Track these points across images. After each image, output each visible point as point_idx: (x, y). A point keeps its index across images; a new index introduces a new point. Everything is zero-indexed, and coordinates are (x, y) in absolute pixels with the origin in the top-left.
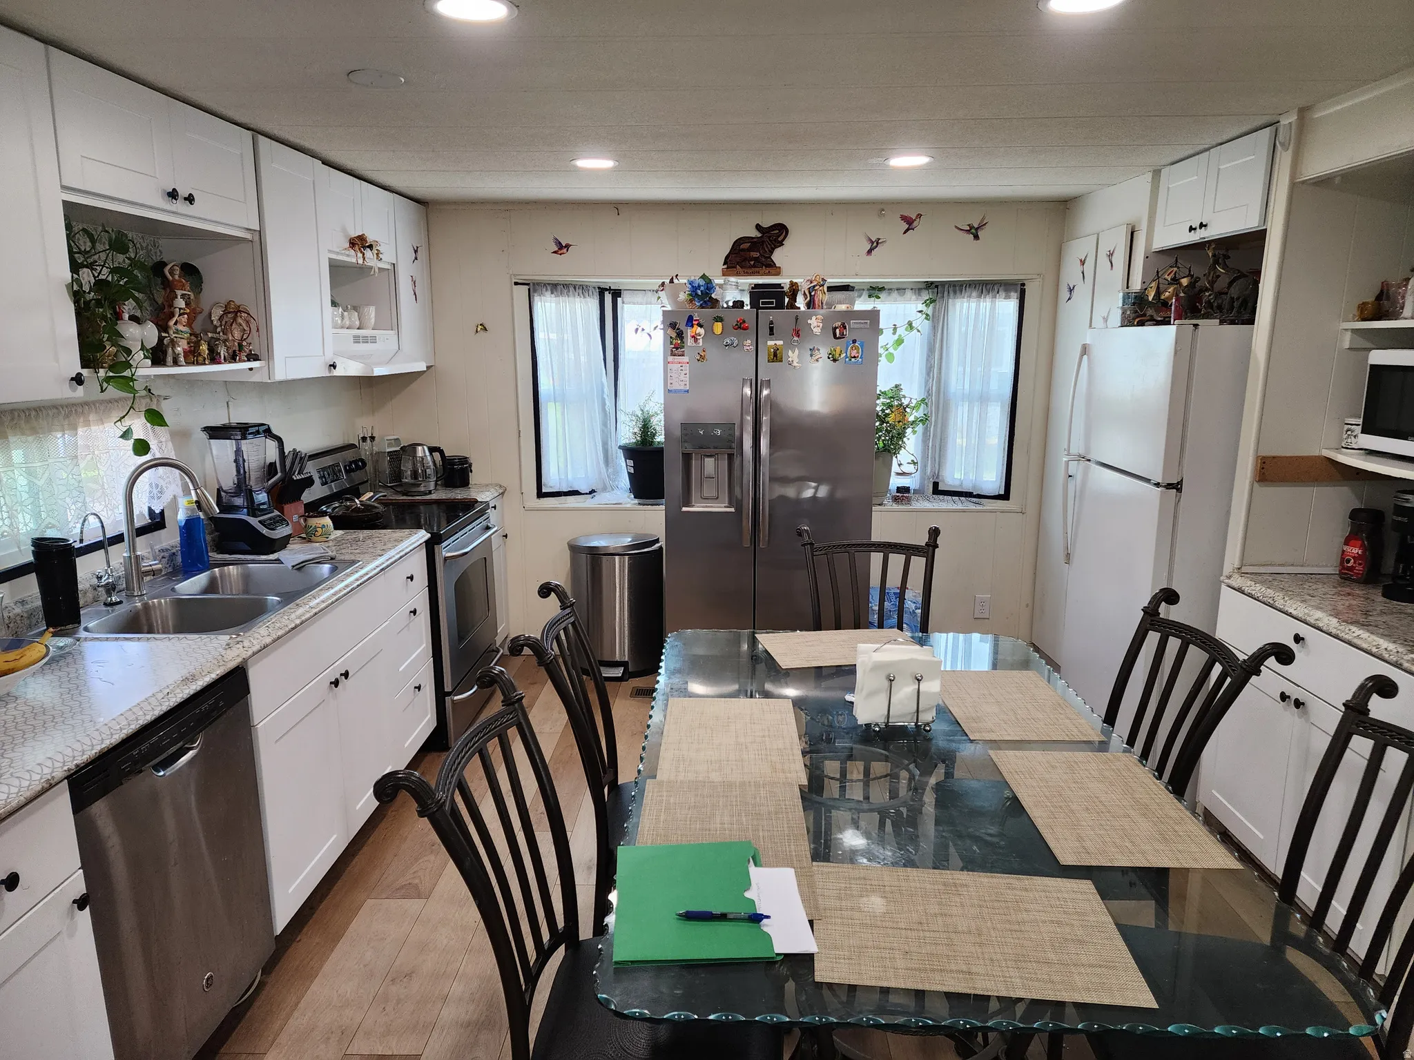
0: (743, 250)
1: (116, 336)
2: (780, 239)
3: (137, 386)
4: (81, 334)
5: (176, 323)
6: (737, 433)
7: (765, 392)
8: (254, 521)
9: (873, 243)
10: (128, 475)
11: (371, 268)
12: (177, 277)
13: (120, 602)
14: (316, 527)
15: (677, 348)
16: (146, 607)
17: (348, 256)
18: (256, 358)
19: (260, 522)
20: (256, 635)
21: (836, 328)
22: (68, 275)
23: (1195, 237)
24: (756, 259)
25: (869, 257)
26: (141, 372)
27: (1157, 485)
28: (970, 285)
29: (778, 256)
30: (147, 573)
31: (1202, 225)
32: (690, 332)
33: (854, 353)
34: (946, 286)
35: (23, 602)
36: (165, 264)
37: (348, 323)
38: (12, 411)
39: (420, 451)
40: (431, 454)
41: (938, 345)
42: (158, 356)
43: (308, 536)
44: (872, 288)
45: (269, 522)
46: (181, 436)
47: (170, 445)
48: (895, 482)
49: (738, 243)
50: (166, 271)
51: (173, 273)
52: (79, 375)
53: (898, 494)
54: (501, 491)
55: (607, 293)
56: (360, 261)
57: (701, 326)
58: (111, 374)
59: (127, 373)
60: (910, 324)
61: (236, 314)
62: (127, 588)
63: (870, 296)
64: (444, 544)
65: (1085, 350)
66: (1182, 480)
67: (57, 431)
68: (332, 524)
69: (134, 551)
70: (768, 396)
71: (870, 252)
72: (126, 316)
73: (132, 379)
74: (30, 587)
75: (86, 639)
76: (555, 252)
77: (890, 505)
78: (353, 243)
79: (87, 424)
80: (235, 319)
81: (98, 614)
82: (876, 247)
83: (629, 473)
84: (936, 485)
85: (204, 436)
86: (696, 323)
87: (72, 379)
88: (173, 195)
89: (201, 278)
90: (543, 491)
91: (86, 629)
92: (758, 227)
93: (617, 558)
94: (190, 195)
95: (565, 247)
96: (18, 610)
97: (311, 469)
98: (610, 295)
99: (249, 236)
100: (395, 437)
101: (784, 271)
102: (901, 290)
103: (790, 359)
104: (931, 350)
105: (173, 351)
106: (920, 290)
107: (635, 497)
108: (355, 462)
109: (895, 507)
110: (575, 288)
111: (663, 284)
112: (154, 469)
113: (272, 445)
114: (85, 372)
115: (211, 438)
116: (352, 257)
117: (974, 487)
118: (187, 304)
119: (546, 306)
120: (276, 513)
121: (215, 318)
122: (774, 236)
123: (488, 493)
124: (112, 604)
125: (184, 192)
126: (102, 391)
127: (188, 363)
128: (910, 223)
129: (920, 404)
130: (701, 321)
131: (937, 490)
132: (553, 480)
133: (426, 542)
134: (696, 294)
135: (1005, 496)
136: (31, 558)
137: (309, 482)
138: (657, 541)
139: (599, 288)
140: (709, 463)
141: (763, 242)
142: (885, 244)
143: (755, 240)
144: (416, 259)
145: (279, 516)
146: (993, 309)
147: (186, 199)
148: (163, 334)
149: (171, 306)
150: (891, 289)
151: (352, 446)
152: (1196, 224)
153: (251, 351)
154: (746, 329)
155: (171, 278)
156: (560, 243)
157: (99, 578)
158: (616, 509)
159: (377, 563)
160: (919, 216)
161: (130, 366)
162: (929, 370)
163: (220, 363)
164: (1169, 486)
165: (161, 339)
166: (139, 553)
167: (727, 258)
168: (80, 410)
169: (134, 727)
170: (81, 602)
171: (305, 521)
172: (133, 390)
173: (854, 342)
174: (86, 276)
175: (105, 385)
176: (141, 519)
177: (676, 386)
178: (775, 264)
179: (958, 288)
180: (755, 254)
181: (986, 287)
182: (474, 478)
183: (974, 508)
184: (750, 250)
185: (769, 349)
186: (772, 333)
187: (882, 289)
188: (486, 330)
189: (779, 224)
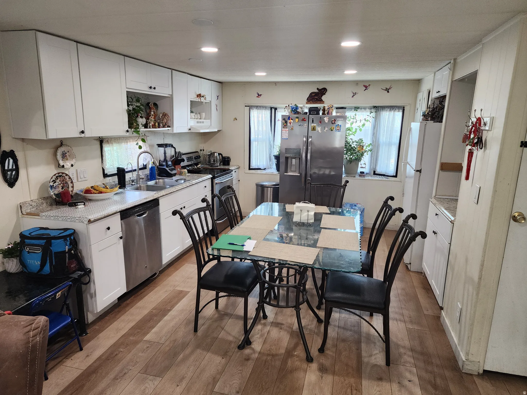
0: (313, 96)
1: (136, 122)
2: (324, 93)
3: (140, 133)
4: (128, 121)
5: (151, 118)
6: (301, 152)
7: (310, 140)
8: (167, 169)
10: (138, 154)
11: (202, 102)
12: (152, 106)
13: (135, 185)
14: (183, 172)
15: (285, 126)
16: (140, 186)
17: (196, 99)
18: (169, 127)
19: (169, 169)
20: (162, 192)
21: (332, 121)
22: (126, 108)
23: (438, 95)
24: (317, 99)
25: (352, 98)
26: (141, 130)
27: (414, 170)
28: (387, 107)
29: (324, 98)
30: (141, 178)
31: (438, 92)
32: (289, 121)
33: (338, 128)
34: (380, 107)
35: (114, 182)
36: (150, 103)
37: (196, 117)
38: (114, 138)
39: (216, 154)
40: (219, 155)
42: (146, 126)
43: (181, 174)
44: (355, 108)
45: (171, 169)
46: (151, 146)
47: (149, 148)
48: (360, 170)
49: (311, 94)
50: (150, 105)
51: (151, 105)
52: (128, 130)
53: (360, 174)
54: (238, 167)
55: (273, 109)
56: (200, 101)
57: (292, 120)
58: (135, 130)
59: (138, 130)
60: (366, 120)
61: (165, 116)
62: (137, 182)
63: (354, 110)
64: (216, 179)
65: (410, 129)
66: (421, 169)
67: (123, 143)
68: (187, 171)
69: (138, 173)
70: (311, 141)
71: (353, 96)
72: (139, 116)
73: (139, 131)
74: (116, 179)
75: (126, 190)
76: (257, 97)
77: (357, 177)
78: (198, 96)
79: (130, 142)
80: (165, 117)
81: (130, 187)
82: (355, 95)
83: (276, 164)
84: (374, 172)
85: (157, 146)
86: (290, 119)
87: (126, 131)
88: (151, 88)
89: (158, 106)
90: (251, 168)
91: (127, 189)
92: (318, 89)
93: (269, 188)
94: (155, 87)
95: (260, 95)
96: (113, 183)
97: (184, 157)
98: (274, 109)
99: (169, 96)
100: (211, 150)
101: (325, 102)
102: (365, 108)
103: (318, 130)
104: (374, 128)
105: (149, 125)
106: (371, 108)
107: (277, 171)
108: (197, 156)
109: (359, 178)
110: (263, 107)
111: (286, 106)
112: (144, 153)
113: (173, 149)
114: (129, 129)
115: (159, 147)
116: (198, 100)
117: (386, 173)
118: (154, 113)
119: (255, 113)
120: (173, 167)
121: (160, 117)
122: (323, 91)
123: (233, 167)
124: (133, 185)
125: (153, 87)
126: (133, 134)
127: (153, 128)
128: (366, 87)
129: (370, 145)
130: (292, 118)
131: (375, 173)
132: (253, 165)
133: (211, 178)
134: (293, 110)
135: (396, 176)
136: (116, 172)
137: (183, 160)
139: (270, 107)
140: (294, 160)
141: (319, 94)
142: (358, 94)
143: (316, 93)
144: (218, 99)
145: (174, 168)
146: (394, 115)
147: (154, 88)
148: (148, 121)
149: (150, 113)
150: (361, 108)
151: (197, 152)
153: (168, 125)
154: (305, 121)
155: (151, 107)
156: (259, 94)
157: (130, 178)
158: (272, 174)
159: (196, 181)
160: (369, 85)
161: (139, 128)
162: (374, 134)
163: (160, 128)
164: (417, 171)
165: (147, 122)
166: (139, 173)
167: (308, 98)
168: (128, 138)
169: (133, 205)
170: (126, 184)
171: (181, 170)
172: (139, 134)
173: (339, 125)
174: (131, 108)
175: (133, 132)
176: (141, 166)
177: (284, 137)
178: (322, 100)
179: (383, 108)
180: (316, 97)
181: (392, 108)
182: (231, 163)
183: (385, 179)
184: (315, 96)
185: (312, 127)
186: (313, 122)
187: (359, 108)
188: (237, 120)
189: (324, 88)
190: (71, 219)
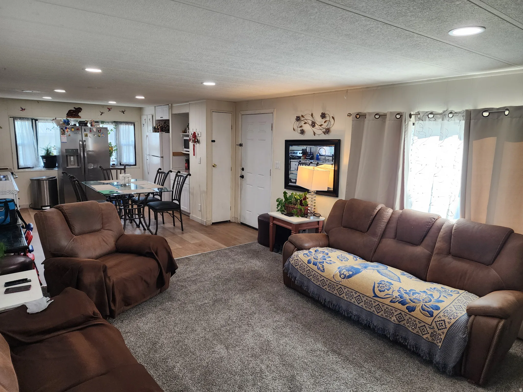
0: (71, 112)
6: (79, 151)
7: (85, 143)
9: (102, 113)
15: (63, 133)
21: (98, 130)
23: (162, 119)
24: (74, 115)
27: (160, 157)
28: (123, 122)
29: (80, 114)
31: (162, 117)
32: (66, 130)
33: (103, 135)
34: (118, 122)
41: (118, 134)
48: (112, 163)
49: (70, 111)
53: (113, 166)
57: (69, 129)
60: (112, 130)
63: (101, 123)
65: (147, 136)
66: (163, 156)
71: (101, 115)
76: (21, 110)
83: (44, 162)
84: (120, 163)
86: (67, 128)
90: (19, 168)
92: (74, 108)
93: (45, 181)
95: (24, 109)
98: (34, 120)
101: (82, 117)
102: (108, 122)
103: (90, 136)
106: (112, 123)
107: (45, 168)
110: (26, 119)
111: (53, 119)
117: (129, 163)
119: (18, 123)
122: (79, 110)
128: (109, 109)
129: (115, 146)
131: (121, 165)
132: (22, 165)
134: (66, 122)
135: (135, 165)
138: (55, 177)
139: (31, 119)
140: (72, 158)
141: (76, 111)
143: (74, 110)
146: (128, 128)
150: (106, 122)
152: (161, 117)
154: (79, 130)
156: (22, 108)
158: (40, 171)
160: (111, 108)
162: (116, 139)
164: (161, 157)
167: (67, 114)
173: (103, 133)
177: (63, 141)
178: (80, 116)
179: (121, 123)
180: (74, 114)
181: (127, 123)
183: (129, 168)
184: (73, 112)
185: (85, 135)
186: (85, 131)
187: (104, 122)
188: (2, 128)
189: (79, 108)
190: (2, 193)
